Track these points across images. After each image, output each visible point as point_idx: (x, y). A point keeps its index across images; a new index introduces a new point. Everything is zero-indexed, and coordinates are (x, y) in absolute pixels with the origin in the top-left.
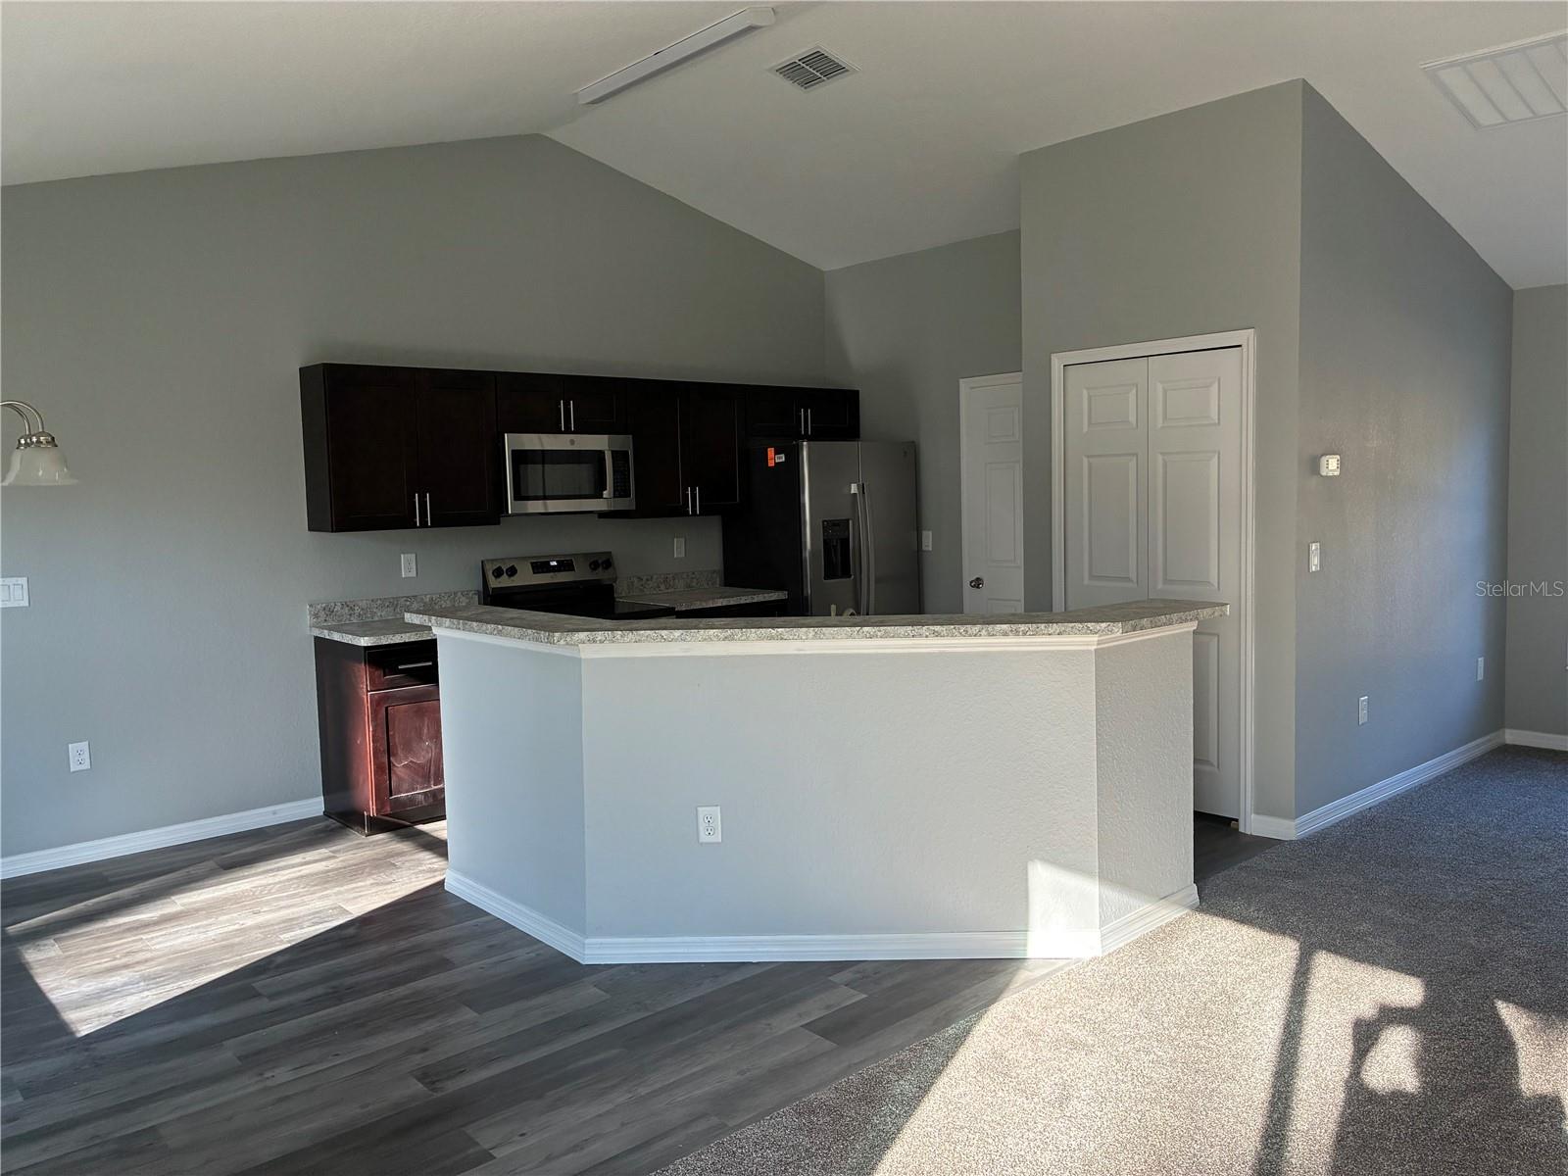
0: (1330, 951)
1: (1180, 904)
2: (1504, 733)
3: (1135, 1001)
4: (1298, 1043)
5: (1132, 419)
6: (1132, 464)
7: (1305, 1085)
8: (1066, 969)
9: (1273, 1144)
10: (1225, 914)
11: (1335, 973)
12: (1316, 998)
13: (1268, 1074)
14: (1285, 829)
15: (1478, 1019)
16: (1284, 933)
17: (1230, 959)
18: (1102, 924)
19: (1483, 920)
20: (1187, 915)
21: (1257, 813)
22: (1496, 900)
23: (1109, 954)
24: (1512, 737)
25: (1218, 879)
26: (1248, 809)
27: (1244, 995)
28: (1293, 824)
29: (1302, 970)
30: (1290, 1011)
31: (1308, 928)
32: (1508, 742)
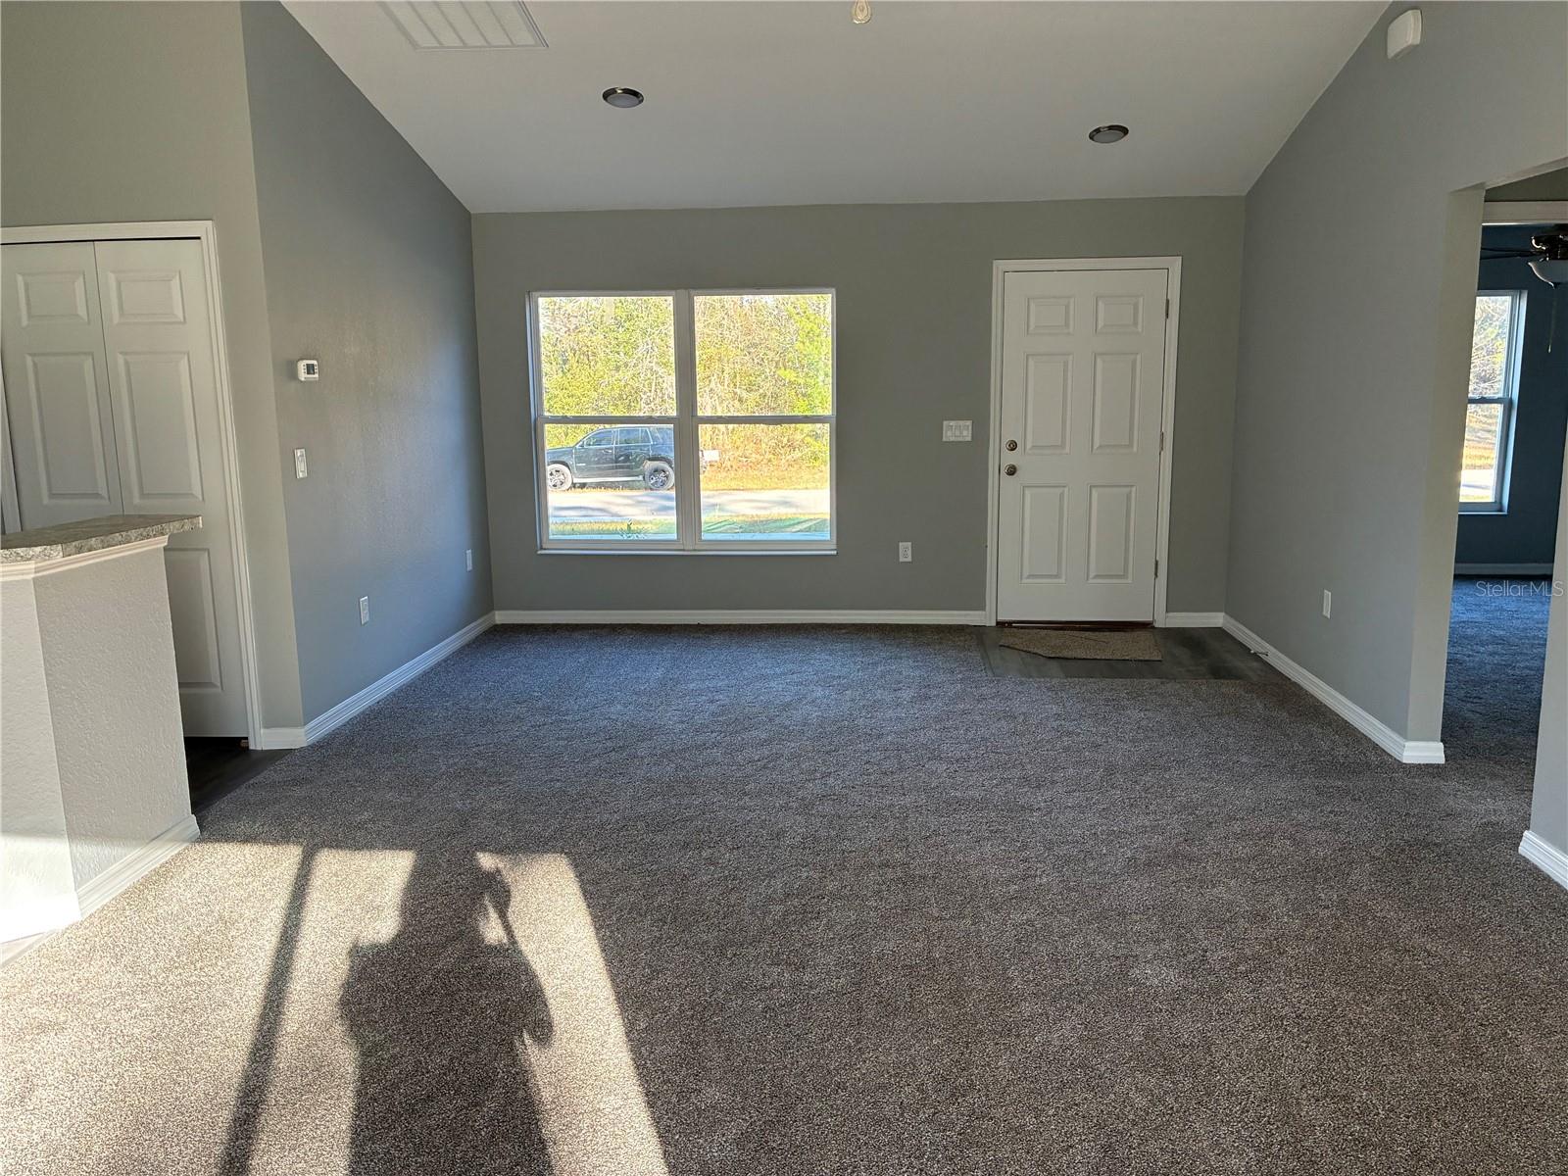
0: (331, 847)
1: (175, 840)
2: (494, 615)
3: (118, 958)
4: (294, 947)
5: (82, 312)
6: (88, 364)
7: (299, 987)
8: (36, 947)
9: (261, 1057)
10: (227, 838)
11: (335, 867)
12: (315, 897)
13: (261, 987)
14: (296, 737)
15: (460, 874)
16: (288, 842)
17: (230, 882)
18: (78, 884)
19: (468, 784)
20: (187, 848)
21: (266, 727)
22: (481, 764)
23: (90, 916)
24: (501, 617)
25: (223, 804)
26: (257, 726)
27: (241, 915)
28: (303, 730)
29: (303, 873)
30: (288, 916)
31: (312, 830)
32: (498, 622)
